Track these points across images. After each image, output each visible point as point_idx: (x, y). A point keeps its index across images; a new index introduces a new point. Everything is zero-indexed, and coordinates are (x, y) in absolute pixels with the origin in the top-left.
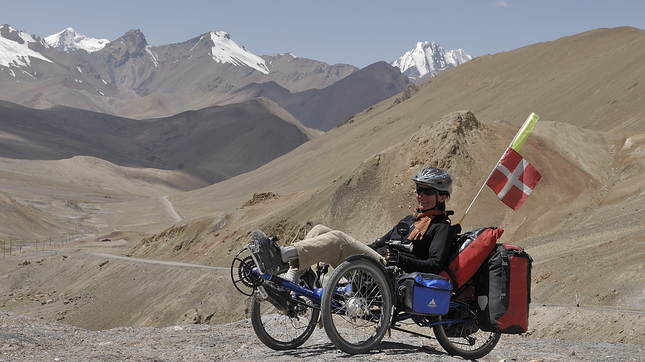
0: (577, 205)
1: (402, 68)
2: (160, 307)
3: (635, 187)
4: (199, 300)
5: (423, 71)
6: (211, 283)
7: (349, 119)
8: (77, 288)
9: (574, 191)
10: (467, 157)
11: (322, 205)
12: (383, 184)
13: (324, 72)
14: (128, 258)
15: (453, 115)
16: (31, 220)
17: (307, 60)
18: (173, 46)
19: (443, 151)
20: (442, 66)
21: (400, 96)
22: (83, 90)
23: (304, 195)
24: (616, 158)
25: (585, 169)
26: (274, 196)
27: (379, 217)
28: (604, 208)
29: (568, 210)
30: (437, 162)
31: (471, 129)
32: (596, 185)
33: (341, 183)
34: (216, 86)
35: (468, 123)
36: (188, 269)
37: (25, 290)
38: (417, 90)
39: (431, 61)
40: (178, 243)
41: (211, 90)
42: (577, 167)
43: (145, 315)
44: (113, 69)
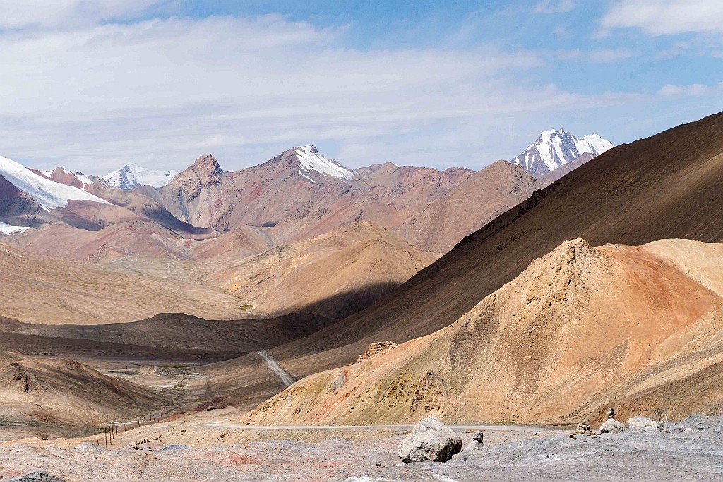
0: (700, 325)
5: (552, 166)
7: (468, 237)
9: (696, 312)
10: (584, 287)
11: (441, 353)
12: (501, 324)
13: (433, 180)
15: (566, 246)
16: (123, 394)
17: (414, 168)
18: (253, 170)
19: (559, 284)
20: (575, 157)
21: (525, 204)
22: (154, 234)
25: (708, 287)
26: (390, 344)
27: (499, 360)
29: (690, 332)
30: (553, 296)
32: (720, 303)
33: (458, 328)
34: (308, 212)
35: (582, 252)
39: (561, 154)
40: (298, 406)
41: (302, 217)
42: (700, 286)
44: (186, 205)
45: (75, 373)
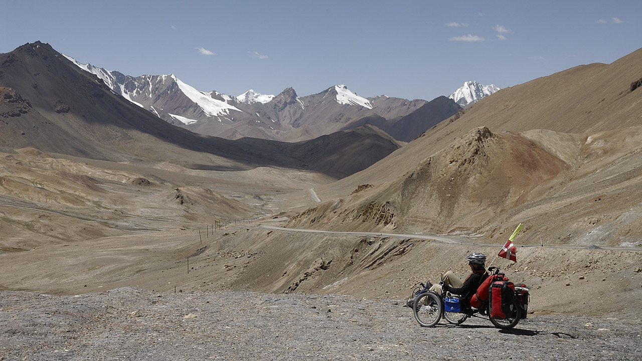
0: (556, 181)
1: (455, 99)
2: (301, 258)
3: (593, 168)
4: (323, 252)
5: (469, 100)
6: (330, 242)
7: (421, 134)
8: (255, 248)
9: (554, 173)
10: (485, 155)
11: (396, 191)
12: (433, 175)
13: (406, 105)
14: (284, 229)
15: (475, 130)
16: (233, 208)
17: (396, 99)
18: (313, 96)
19: (469, 153)
20: (481, 96)
21: (453, 117)
22: (261, 127)
23: (387, 184)
24: (582, 150)
25: (561, 158)
26: (370, 186)
27: (431, 196)
28: (573, 182)
29: (550, 185)
30: (466, 160)
31: (487, 138)
32: (568, 168)
33: (407, 177)
34: (340, 119)
35: (485, 134)
36: (316, 234)
37: (226, 250)
38: (463, 113)
39: (474, 94)
40: (313, 218)
41: (337, 121)
42: (556, 157)
43: (292, 263)
45: (209, 195)
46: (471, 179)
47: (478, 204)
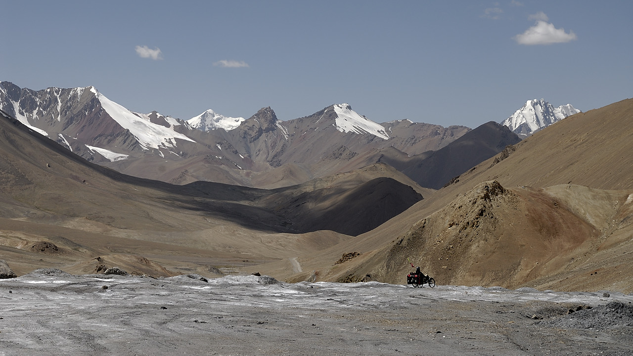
0: (580, 250)
1: (513, 125)
3: (627, 235)
5: (534, 128)
7: (455, 179)
9: (578, 240)
10: (492, 217)
13: (439, 134)
15: (482, 185)
17: (424, 125)
18: (301, 120)
19: (473, 214)
20: (552, 121)
21: (499, 156)
22: (223, 166)
23: (375, 252)
24: (618, 211)
25: (591, 222)
26: (358, 254)
28: (600, 253)
29: (571, 255)
30: (468, 223)
31: (497, 195)
32: (597, 234)
34: (341, 154)
38: (514, 150)
39: (541, 117)
41: (336, 158)
42: (584, 221)
44: (249, 144)
45: (144, 267)
46: (474, 247)
47: (479, 278)
